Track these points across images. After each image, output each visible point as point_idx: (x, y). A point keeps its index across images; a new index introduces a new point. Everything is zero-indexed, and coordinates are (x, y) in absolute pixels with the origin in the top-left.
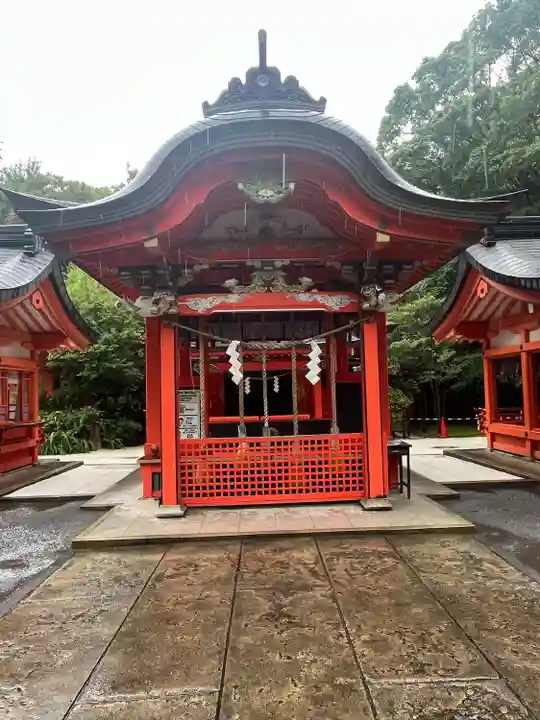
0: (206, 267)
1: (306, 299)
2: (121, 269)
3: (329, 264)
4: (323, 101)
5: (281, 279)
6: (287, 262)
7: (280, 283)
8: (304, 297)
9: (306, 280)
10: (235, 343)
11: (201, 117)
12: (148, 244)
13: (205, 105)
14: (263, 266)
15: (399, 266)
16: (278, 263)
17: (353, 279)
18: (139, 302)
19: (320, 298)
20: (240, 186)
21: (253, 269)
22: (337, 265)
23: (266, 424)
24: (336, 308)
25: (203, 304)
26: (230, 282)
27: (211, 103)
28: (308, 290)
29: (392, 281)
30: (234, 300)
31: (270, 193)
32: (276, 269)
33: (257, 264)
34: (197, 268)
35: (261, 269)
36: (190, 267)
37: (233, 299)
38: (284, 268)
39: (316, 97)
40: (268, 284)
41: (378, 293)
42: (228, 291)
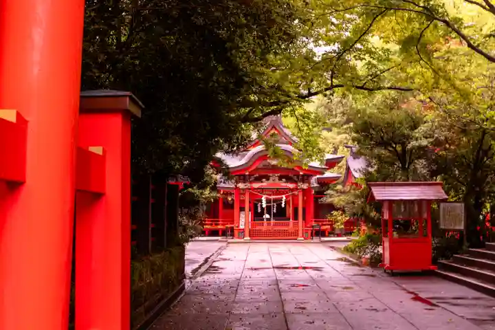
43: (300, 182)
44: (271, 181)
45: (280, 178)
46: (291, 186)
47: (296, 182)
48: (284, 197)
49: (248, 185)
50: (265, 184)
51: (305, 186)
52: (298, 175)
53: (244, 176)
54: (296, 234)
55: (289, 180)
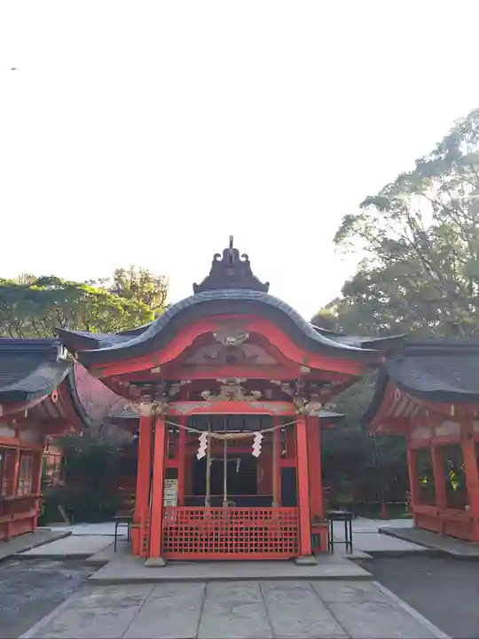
0: (189, 382)
2: (132, 383)
3: (272, 381)
4: (268, 284)
5: (240, 392)
6: (244, 380)
7: (239, 395)
8: (256, 405)
9: (257, 393)
11: (192, 293)
12: (153, 371)
13: (195, 285)
14: (228, 382)
15: (320, 385)
16: (239, 381)
17: (289, 392)
18: (142, 406)
19: (266, 405)
20: (215, 335)
21: (221, 383)
22: (278, 383)
23: (225, 499)
24: (277, 413)
25: (186, 408)
26: (205, 393)
27: (198, 283)
28: (259, 400)
29: (315, 395)
30: (207, 405)
31: (233, 340)
32: (236, 385)
33: (224, 381)
34: (183, 383)
35: (227, 385)
36: (179, 382)
38: (241, 384)
39: (264, 283)
40: (231, 395)
41: (305, 405)
42: (203, 399)
43: (301, 396)
44: (223, 396)
46: (277, 408)
49: (163, 406)
51: (313, 409)
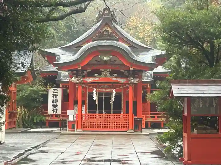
0: (90, 70)
1: (114, 79)
3: (121, 71)
5: (109, 74)
6: (110, 70)
8: (115, 79)
9: (115, 75)
10: (95, 89)
14: (104, 71)
15: (139, 72)
16: (108, 70)
17: (127, 74)
18: (73, 79)
19: (118, 79)
20: (100, 56)
21: (102, 71)
22: (123, 71)
23: (104, 111)
24: (122, 82)
26: (96, 75)
28: (116, 77)
29: (137, 76)
31: (106, 58)
32: (107, 72)
33: (103, 70)
34: (88, 71)
35: (104, 72)
36: (86, 70)
37: (97, 79)
38: (110, 71)
40: (106, 75)
41: (132, 80)
42: (95, 77)
43: (131, 76)
44: (103, 76)
45: (112, 73)
46: (122, 80)
47: (127, 77)
48: (114, 90)
49: (81, 80)
50: (96, 79)
51: (136, 81)
52: (129, 71)
53: (77, 71)
54: (127, 126)
55: (120, 74)
